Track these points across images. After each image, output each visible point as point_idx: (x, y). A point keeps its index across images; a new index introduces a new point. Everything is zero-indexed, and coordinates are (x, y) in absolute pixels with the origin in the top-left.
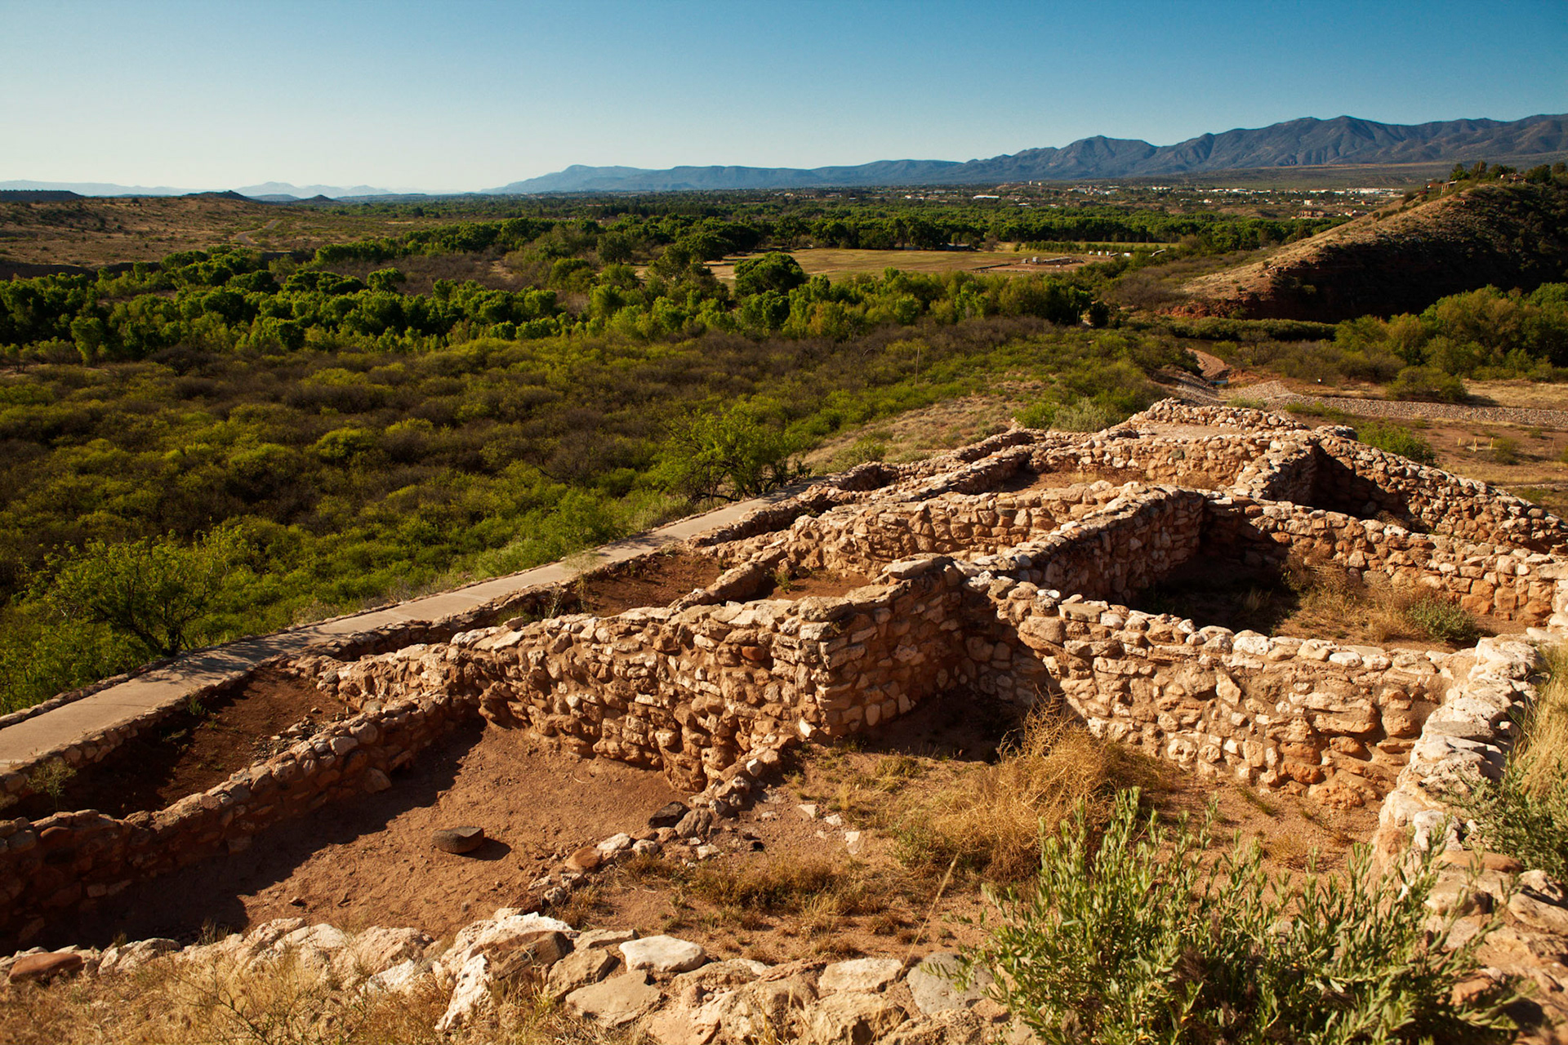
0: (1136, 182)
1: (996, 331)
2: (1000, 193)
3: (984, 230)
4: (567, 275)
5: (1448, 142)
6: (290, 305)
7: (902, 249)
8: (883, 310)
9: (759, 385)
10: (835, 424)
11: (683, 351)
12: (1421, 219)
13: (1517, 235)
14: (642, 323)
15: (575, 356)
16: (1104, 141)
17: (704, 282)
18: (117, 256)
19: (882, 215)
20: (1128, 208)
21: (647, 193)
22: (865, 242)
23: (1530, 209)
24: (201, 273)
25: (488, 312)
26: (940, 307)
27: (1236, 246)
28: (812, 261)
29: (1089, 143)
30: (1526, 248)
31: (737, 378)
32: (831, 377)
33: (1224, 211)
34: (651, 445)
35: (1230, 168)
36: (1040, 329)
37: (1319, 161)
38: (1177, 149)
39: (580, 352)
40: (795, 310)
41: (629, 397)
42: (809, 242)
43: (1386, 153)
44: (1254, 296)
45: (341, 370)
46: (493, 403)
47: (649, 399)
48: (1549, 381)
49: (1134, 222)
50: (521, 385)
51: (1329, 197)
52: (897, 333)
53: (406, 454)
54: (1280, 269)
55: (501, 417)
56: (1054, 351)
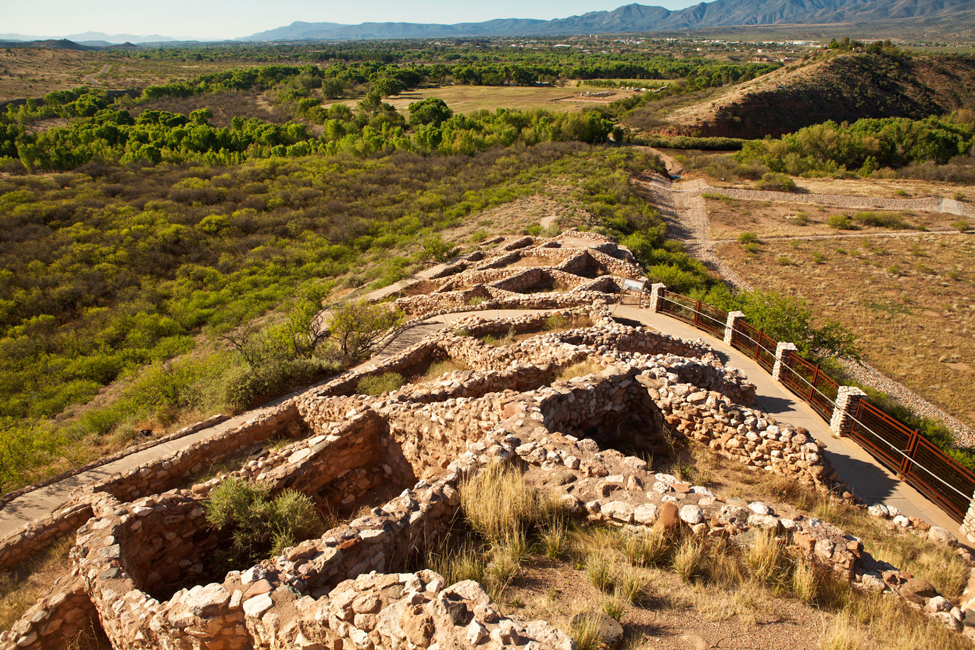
0: (657, 35)
1: (555, 151)
2: (571, 43)
3: (558, 72)
4: (307, 109)
5: (850, 10)
6: (147, 134)
7: (508, 85)
8: (495, 136)
9: (428, 184)
10: (468, 210)
11: (383, 164)
12: (804, 76)
13: (856, 86)
14: (359, 145)
15: (325, 168)
16: (638, 6)
17: (390, 115)
18: (13, 94)
19: (496, 59)
20: (649, 54)
21: (345, 41)
22: (485, 81)
23: (866, 70)
24: (78, 108)
25: (268, 138)
26: (527, 132)
27: (708, 85)
28: (453, 95)
29: (628, 8)
30: (861, 94)
31: (415, 180)
32: (466, 181)
33: (708, 57)
34: (377, 223)
35: (716, 26)
36: (580, 149)
37: (770, 21)
38: (683, 13)
39: (328, 166)
40: (445, 136)
41: (359, 193)
42: (450, 81)
43: (812, 16)
44: (705, 123)
45: (196, 178)
46: (286, 197)
47: (370, 194)
48: (842, 178)
49: (652, 65)
50: (299, 186)
51: (773, 47)
52: (502, 152)
53: (247, 229)
54: (721, 108)
55: (292, 206)
56: (585, 164)
